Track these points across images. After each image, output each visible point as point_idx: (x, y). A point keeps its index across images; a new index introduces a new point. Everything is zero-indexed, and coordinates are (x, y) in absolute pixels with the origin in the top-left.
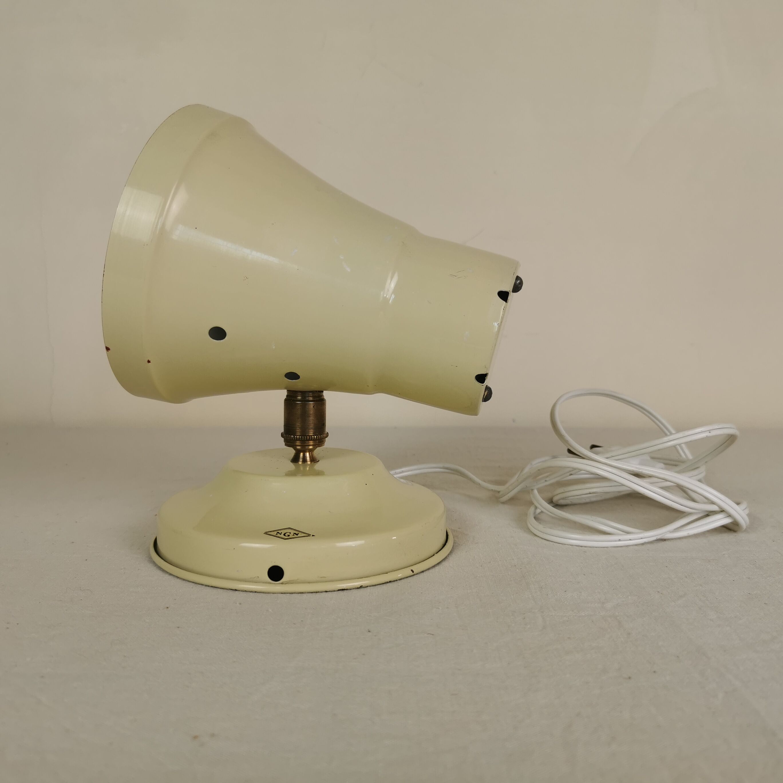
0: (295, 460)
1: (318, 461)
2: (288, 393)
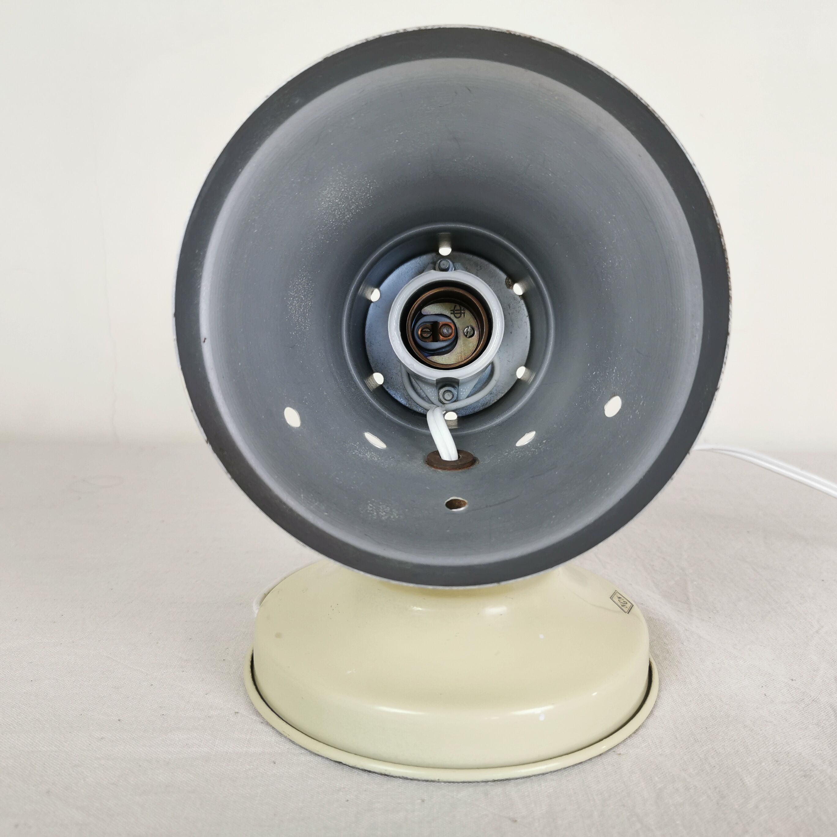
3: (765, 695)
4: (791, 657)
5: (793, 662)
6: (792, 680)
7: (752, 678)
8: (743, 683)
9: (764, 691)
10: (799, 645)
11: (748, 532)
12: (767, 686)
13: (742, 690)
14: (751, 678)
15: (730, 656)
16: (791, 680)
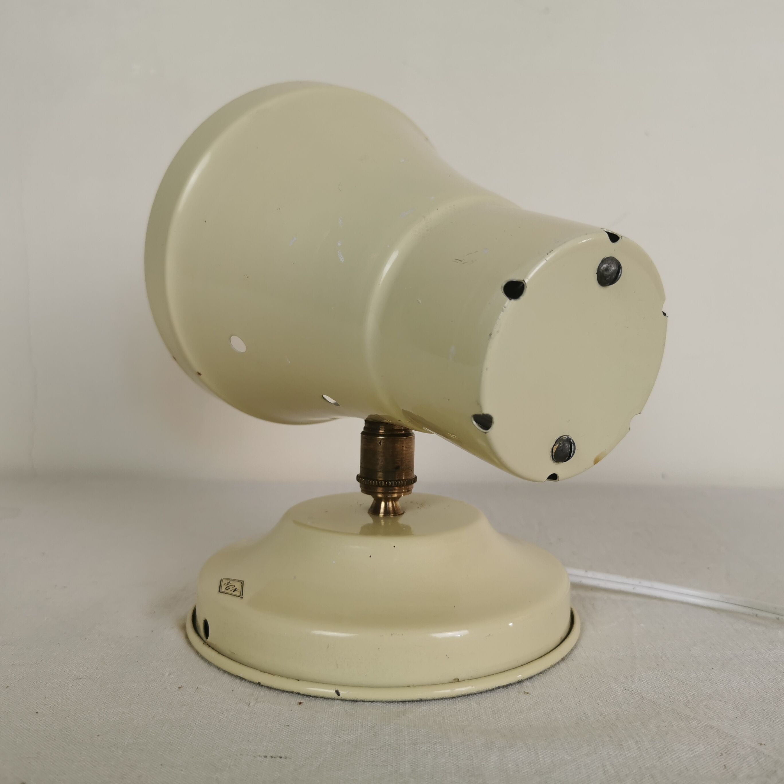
0: (374, 510)
1: (402, 513)
2: (365, 424)
3: (725, 768)
4: (759, 715)
5: (762, 721)
6: (761, 744)
7: (709, 742)
8: (696, 750)
9: (724, 760)
10: (769, 700)
11: (708, 568)
12: (728, 752)
13: (695, 761)
14: (707, 741)
15: (681, 718)
16: (759, 745)
